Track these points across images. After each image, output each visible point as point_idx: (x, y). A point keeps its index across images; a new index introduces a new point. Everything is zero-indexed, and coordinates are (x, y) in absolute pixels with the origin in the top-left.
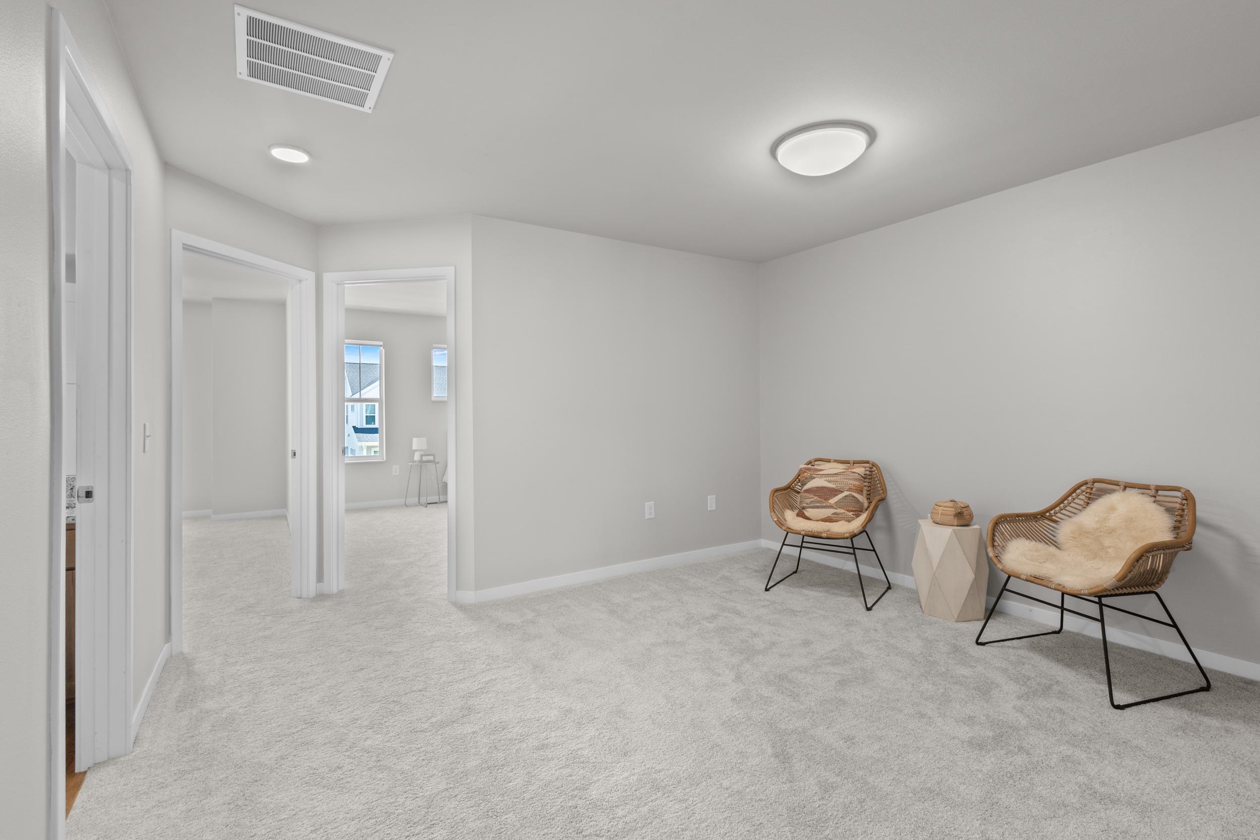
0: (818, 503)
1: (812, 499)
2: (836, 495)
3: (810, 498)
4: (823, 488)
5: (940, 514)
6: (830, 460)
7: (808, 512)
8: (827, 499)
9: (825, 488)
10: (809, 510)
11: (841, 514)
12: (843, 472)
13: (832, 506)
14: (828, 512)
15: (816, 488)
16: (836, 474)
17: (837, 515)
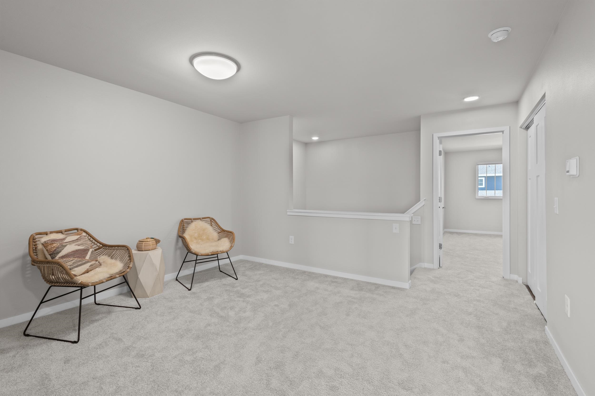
0: (79, 262)
1: (74, 261)
2: (87, 253)
3: (71, 261)
4: (77, 251)
5: (151, 245)
6: (47, 232)
7: (75, 271)
8: (84, 257)
9: (79, 250)
10: (75, 269)
11: (94, 264)
12: (79, 238)
13: (89, 261)
14: (86, 266)
15: (72, 252)
16: (77, 240)
17: (92, 266)
